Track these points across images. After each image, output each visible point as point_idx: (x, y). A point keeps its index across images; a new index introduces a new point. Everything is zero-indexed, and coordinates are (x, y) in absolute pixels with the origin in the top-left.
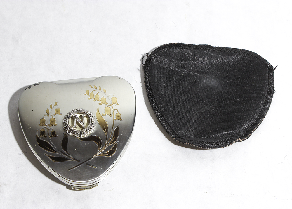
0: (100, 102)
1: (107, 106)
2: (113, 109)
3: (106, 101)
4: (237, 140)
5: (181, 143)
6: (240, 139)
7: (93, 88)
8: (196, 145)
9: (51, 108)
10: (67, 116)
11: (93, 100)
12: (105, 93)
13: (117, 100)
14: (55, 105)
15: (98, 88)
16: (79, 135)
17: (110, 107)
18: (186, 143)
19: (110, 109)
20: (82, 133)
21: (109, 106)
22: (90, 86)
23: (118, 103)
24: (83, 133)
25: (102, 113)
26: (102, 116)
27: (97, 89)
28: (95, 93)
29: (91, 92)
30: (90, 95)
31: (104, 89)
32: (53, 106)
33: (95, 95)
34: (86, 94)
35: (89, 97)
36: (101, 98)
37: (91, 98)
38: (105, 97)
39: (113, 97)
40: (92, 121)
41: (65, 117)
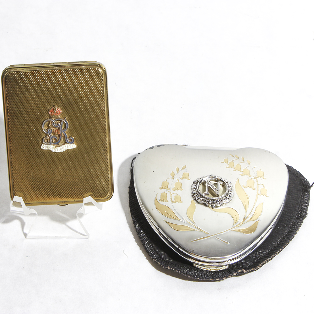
0: (242, 173)
1: (250, 179)
2: (258, 183)
3: (250, 173)
4: (239, 271)
5: (162, 266)
6: (243, 270)
7: (233, 157)
8: (180, 271)
9: (178, 171)
10: (197, 180)
11: (232, 169)
12: (249, 164)
13: (264, 174)
14: (183, 169)
15: (241, 158)
16: (210, 203)
17: (255, 180)
18: (169, 268)
19: (254, 182)
20: (215, 201)
21: (253, 179)
22: (230, 154)
23: (265, 178)
24: (217, 202)
25: (243, 185)
26: (243, 188)
27: (239, 159)
28: (236, 163)
29: (231, 161)
30: (229, 164)
31: (248, 160)
32: (180, 169)
33: (235, 165)
34: (224, 162)
35: (228, 166)
36: (242, 169)
37: (230, 167)
38: (248, 168)
39: (260, 170)
40: (229, 189)
41: (194, 182)
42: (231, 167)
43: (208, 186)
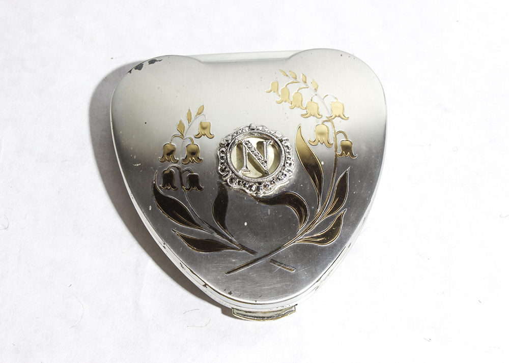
0: (304, 112)
1: (320, 123)
2: (335, 131)
3: (319, 110)
7: (287, 76)
9: (189, 120)
10: (226, 141)
11: (288, 105)
12: (316, 90)
13: (344, 109)
14: (199, 114)
15: (300, 78)
16: (254, 190)
17: (328, 124)
19: (328, 130)
21: (325, 123)
22: (281, 71)
23: (347, 117)
24: (265, 186)
25: (309, 139)
26: (309, 146)
27: (298, 80)
28: (293, 89)
29: (284, 87)
30: (280, 93)
31: (313, 80)
32: (194, 114)
33: (292, 94)
34: (271, 91)
35: (279, 99)
36: (305, 102)
37: (283, 101)
38: (315, 99)
39: (335, 101)
40: (285, 156)
41: (221, 145)
42: (285, 102)
43: (247, 151)
